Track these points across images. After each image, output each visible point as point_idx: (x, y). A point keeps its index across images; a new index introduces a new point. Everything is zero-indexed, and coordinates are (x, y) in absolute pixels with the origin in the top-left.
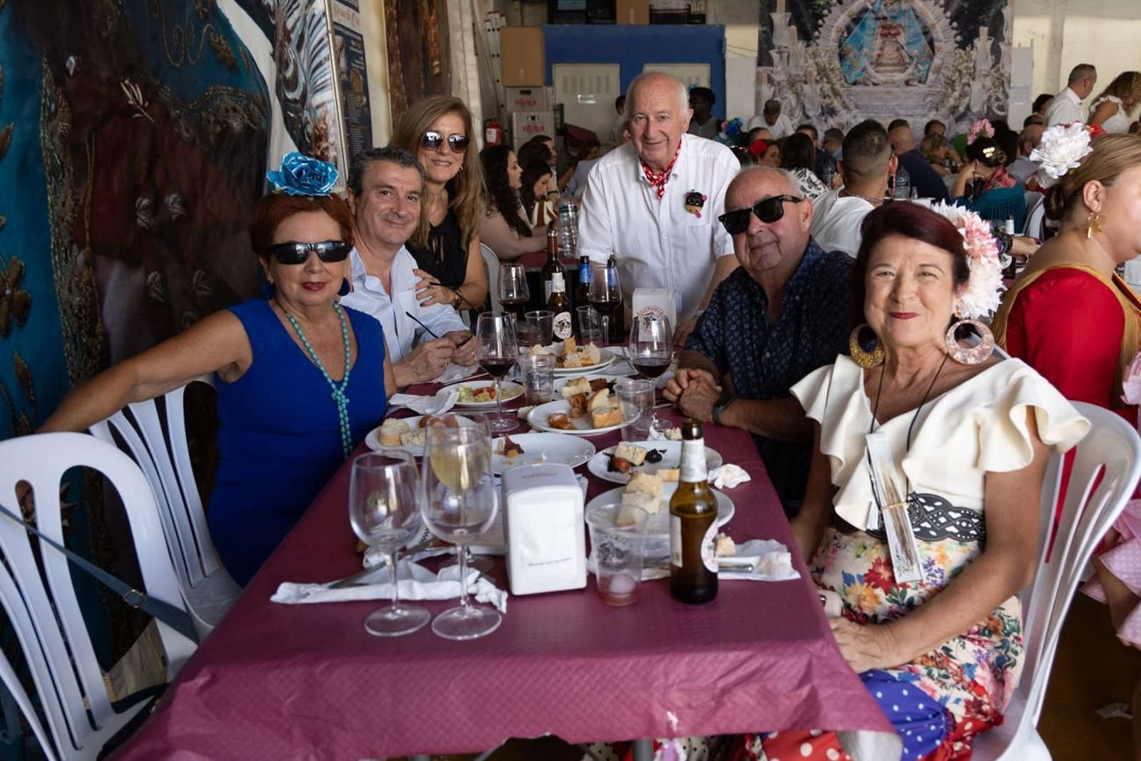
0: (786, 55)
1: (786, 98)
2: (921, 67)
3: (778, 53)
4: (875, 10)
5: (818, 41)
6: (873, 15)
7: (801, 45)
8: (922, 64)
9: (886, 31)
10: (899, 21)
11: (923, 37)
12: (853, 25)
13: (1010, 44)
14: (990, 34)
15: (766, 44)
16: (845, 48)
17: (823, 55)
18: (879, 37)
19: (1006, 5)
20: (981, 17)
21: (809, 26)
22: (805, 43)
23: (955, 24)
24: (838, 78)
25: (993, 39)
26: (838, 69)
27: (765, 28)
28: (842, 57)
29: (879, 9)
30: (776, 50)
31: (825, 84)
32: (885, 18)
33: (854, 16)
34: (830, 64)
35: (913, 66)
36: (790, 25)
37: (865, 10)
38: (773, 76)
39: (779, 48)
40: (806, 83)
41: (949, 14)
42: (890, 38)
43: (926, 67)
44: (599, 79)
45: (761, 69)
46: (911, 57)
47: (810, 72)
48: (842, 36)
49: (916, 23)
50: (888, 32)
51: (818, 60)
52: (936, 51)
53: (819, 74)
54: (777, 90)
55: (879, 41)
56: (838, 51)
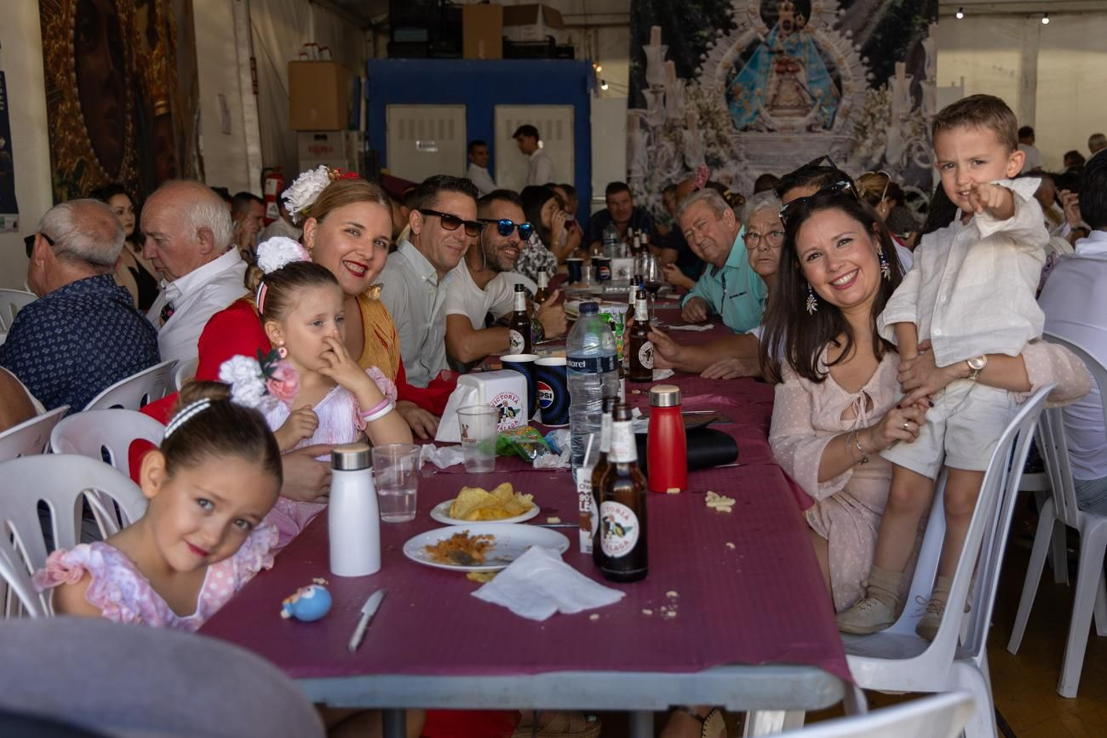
0: (661, 95)
1: (662, 146)
2: (825, 110)
3: (652, 92)
4: (769, 43)
5: (699, 79)
6: (765, 49)
7: (679, 83)
8: (827, 106)
9: (782, 68)
10: (798, 56)
11: (828, 74)
12: (742, 61)
13: (933, 83)
14: (910, 71)
15: (638, 82)
16: (733, 88)
17: (706, 95)
18: (775, 74)
19: (928, 36)
20: (897, 51)
21: (690, 61)
22: (685, 83)
23: (866, 59)
24: (725, 122)
25: (912, 77)
26: (725, 112)
27: (637, 64)
28: (730, 98)
29: (774, 40)
30: (651, 89)
31: (709, 130)
32: (780, 52)
33: (744, 50)
34: (715, 106)
35: (816, 109)
36: (666, 60)
37: (756, 42)
38: (647, 120)
39: (654, 86)
40: (686, 128)
41: (858, 47)
42: (787, 75)
43: (833, 110)
44: (441, 122)
45: (633, 111)
46: (814, 99)
47: (692, 116)
48: (730, 73)
49: (819, 58)
50: (786, 67)
51: (700, 101)
52: (844, 91)
53: (701, 118)
54: (652, 137)
55: (775, 78)
56: (724, 90)
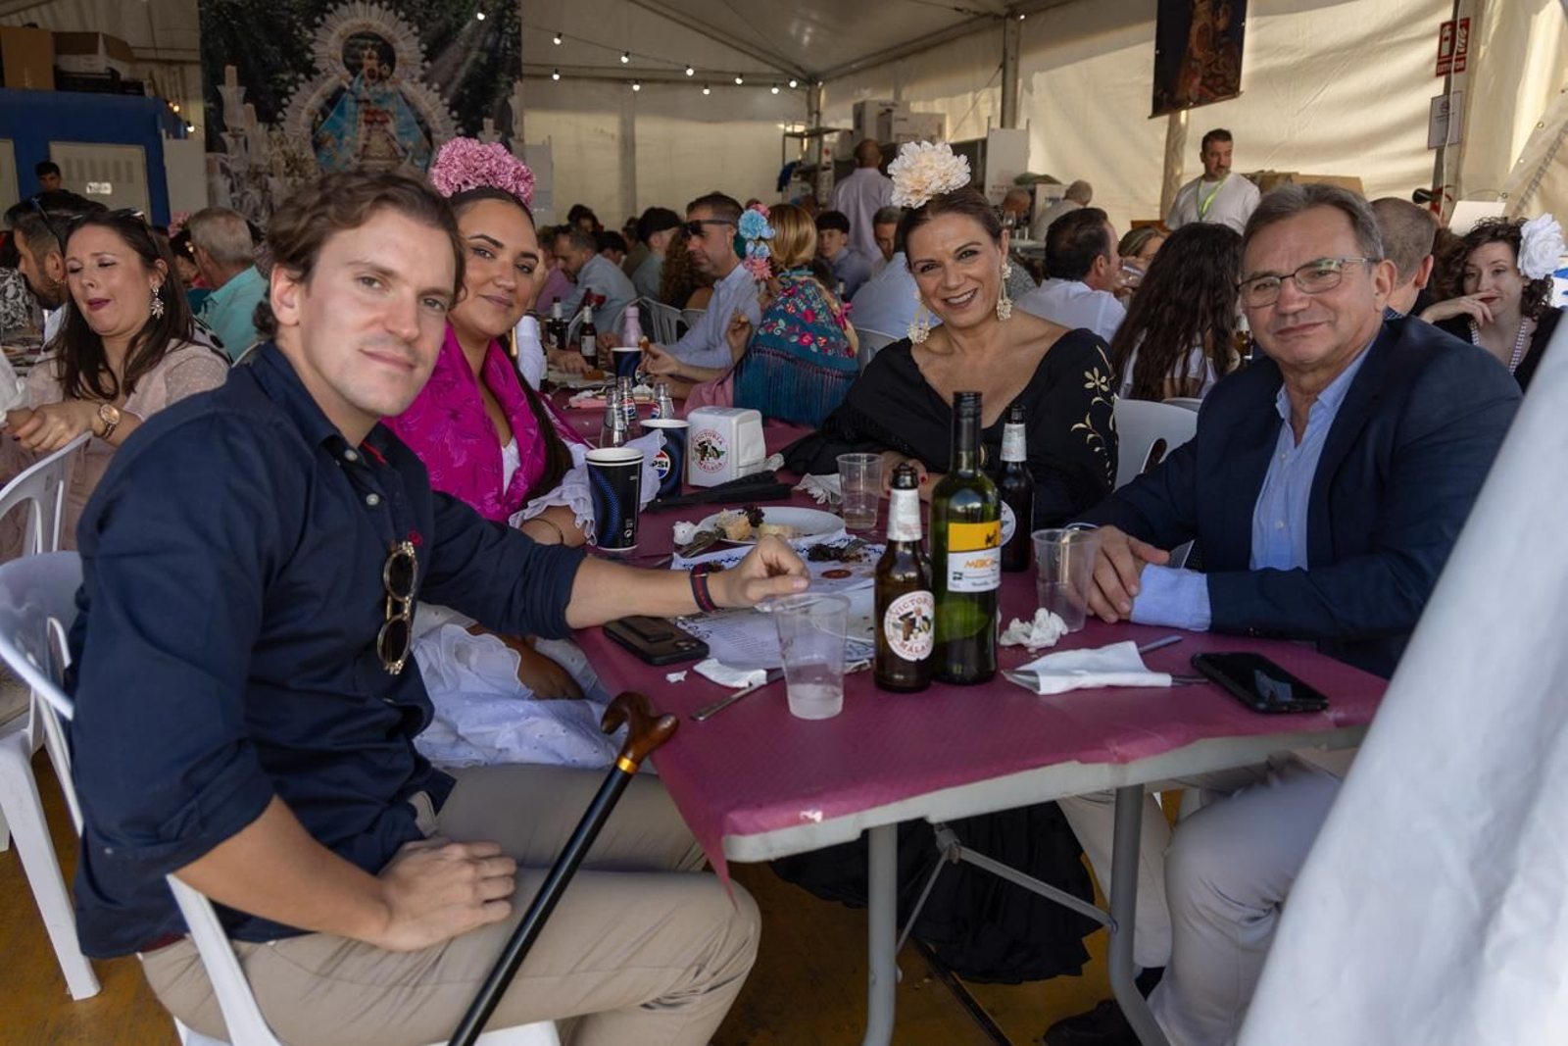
0: (241, 140)
1: (248, 193)
2: (417, 163)
3: (231, 136)
4: (354, 90)
5: (283, 124)
6: (351, 97)
7: (261, 128)
8: (419, 159)
9: (370, 118)
10: (385, 107)
11: (417, 127)
12: (327, 108)
13: (521, 141)
14: (498, 127)
15: (215, 124)
16: (321, 135)
17: (291, 141)
18: (363, 124)
19: (513, 94)
20: (483, 107)
21: (270, 104)
22: (267, 127)
23: (455, 114)
24: (313, 171)
25: (501, 134)
26: (312, 160)
27: (212, 105)
28: (317, 146)
29: (359, 89)
30: (230, 133)
31: (297, 178)
32: (367, 102)
33: (329, 97)
34: (302, 154)
35: (408, 160)
36: (245, 102)
37: (341, 90)
38: (228, 165)
39: (233, 130)
40: (272, 175)
41: (446, 101)
42: (376, 126)
43: (425, 162)
45: (211, 155)
46: (405, 150)
47: (278, 163)
48: (316, 120)
49: (407, 110)
50: (374, 118)
51: (286, 147)
52: (435, 144)
53: (288, 165)
54: (235, 183)
55: (364, 128)
56: (311, 138)
